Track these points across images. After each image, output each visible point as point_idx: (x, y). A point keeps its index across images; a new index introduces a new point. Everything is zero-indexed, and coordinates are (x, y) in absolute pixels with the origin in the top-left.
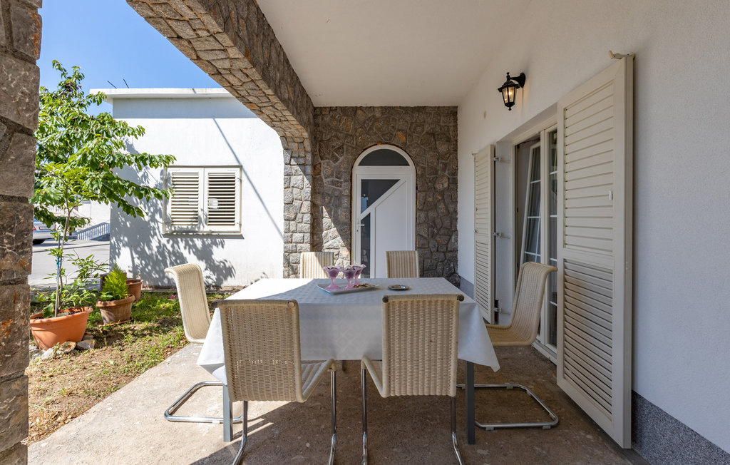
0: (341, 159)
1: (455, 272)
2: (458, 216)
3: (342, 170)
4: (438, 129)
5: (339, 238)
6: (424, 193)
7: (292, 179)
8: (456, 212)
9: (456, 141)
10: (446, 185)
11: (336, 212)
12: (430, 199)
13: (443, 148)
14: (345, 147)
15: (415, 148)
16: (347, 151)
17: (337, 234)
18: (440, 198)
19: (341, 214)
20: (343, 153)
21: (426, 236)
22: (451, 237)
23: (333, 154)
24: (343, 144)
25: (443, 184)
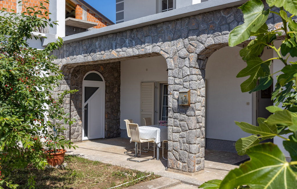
0: (79, 76)
1: (119, 128)
2: (120, 104)
3: (79, 82)
4: (114, 66)
5: (78, 116)
6: (110, 94)
7: (62, 87)
8: (120, 102)
9: (120, 72)
10: (117, 91)
11: (76, 103)
12: (111, 97)
13: (116, 75)
14: (80, 71)
15: (106, 74)
16: (81, 73)
17: (77, 114)
18: (115, 96)
19: (79, 104)
20: (79, 74)
21: (110, 113)
22: (118, 113)
23: (75, 74)
24: (79, 69)
25: (115, 91)
